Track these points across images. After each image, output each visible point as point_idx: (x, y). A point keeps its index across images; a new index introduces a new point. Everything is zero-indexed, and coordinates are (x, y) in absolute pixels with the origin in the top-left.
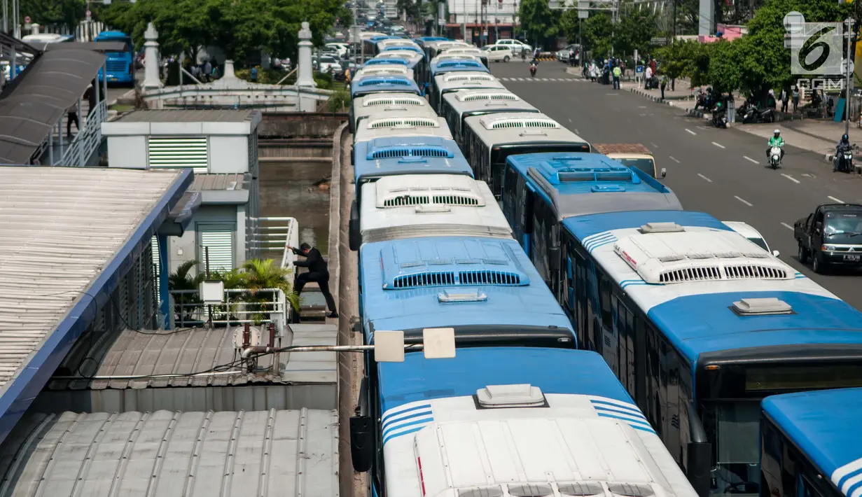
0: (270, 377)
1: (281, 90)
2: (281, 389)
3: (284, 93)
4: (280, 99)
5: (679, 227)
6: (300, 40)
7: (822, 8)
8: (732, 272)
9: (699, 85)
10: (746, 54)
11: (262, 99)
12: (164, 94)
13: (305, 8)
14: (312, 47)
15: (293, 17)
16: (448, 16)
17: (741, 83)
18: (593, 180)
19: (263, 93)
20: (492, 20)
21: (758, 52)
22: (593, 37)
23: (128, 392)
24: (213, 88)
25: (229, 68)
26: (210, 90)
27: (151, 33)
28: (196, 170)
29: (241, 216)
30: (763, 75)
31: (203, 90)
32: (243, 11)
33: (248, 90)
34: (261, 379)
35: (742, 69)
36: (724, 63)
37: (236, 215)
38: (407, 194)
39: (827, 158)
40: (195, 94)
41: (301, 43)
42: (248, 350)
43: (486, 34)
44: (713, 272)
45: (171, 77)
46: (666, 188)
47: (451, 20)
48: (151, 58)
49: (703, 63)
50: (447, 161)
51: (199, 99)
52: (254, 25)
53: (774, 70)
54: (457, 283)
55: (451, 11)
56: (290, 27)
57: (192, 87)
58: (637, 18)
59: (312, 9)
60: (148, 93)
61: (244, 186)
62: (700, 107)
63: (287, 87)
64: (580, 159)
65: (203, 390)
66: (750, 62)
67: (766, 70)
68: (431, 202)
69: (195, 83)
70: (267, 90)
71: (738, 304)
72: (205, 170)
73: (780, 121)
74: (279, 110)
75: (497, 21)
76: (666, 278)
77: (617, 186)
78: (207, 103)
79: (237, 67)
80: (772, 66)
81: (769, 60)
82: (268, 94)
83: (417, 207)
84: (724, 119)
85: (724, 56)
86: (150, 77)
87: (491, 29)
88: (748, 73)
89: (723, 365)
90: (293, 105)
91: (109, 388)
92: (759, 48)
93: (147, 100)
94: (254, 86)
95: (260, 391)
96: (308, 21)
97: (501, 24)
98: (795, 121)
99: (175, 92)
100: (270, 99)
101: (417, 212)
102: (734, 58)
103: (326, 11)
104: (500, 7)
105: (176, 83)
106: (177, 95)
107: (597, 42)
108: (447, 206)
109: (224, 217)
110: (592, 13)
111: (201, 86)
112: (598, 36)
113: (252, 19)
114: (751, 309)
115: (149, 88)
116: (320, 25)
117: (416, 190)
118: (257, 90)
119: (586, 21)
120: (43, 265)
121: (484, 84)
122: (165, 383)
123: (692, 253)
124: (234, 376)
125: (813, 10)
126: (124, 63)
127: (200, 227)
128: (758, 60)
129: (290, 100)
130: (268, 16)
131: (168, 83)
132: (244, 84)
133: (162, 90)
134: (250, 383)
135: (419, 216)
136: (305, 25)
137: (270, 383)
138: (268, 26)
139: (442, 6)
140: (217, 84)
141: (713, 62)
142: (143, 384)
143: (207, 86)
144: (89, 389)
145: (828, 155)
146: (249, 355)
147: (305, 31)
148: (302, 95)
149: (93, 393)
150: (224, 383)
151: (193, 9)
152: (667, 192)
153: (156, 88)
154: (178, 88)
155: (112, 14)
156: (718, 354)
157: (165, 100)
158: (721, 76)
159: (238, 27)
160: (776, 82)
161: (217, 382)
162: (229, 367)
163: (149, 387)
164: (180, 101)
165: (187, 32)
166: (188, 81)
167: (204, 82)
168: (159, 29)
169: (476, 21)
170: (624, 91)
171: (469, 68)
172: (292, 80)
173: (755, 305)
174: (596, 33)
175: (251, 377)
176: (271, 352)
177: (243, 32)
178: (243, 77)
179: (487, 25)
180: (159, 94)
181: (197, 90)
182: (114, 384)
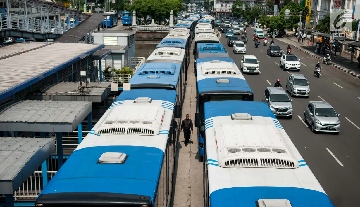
0: (86, 94)
1: (165, 27)
2: (88, 97)
3: (166, 28)
4: (165, 29)
5: (220, 61)
6: (170, 14)
7: (298, 9)
8: (222, 72)
9: (268, 27)
10: (278, 20)
11: (161, 29)
12: (137, 27)
13: (173, 7)
14: (173, 16)
15: (169, 8)
16: (214, 9)
17: (277, 27)
18: (211, 50)
19: (161, 27)
20: (224, 10)
21: (281, 19)
22: (246, 15)
23: (51, 96)
24: (149, 26)
25: (153, 21)
26: (148, 26)
27: (134, 12)
28: (105, 45)
29: (123, 56)
30: (283, 25)
31: (146, 26)
32: (157, 7)
33: (158, 27)
34: (84, 94)
35: (277, 24)
36: (273, 22)
37: (122, 57)
38: (161, 52)
39: (294, 47)
40: (144, 27)
41: (170, 15)
42: (81, 87)
43: (223, 14)
44: (218, 72)
45: (139, 23)
46: (227, 52)
47: (215, 10)
48: (134, 18)
49: (268, 22)
50: (180, 44)
51: (146, 29)
52: (160, 11)
53: (285, 24)
54: (156, 73)
55: (215, 8)
56: (169, 11)
57: (144, 26)
58: (256, 11)
59: (174, 7)
60: (134, 27)
61: (124, 49)
62: (268, 33)
63: (167, 26)
64: (213, 45)
65: (69, 96)
66: (279, 22)
67: (283, 24)
68: (166, 54)
69: (144, 25)
70: (162, 27)
71: (217, 81)
72: (117, 45)
73: (286, 37)
74: (165, 32)
75: (226, 11)
76: (206, 73)
77: (215, 51)
78: (147, 30)
79: (155, 21)
80: (285, 23)
81: (284, 22)
82: (162, 28)
83: (162, 55)
84: (272, 36)
85: (273, 20)
86: (134, 23)
87: (224, 13)
88: (279, 25)
89: (205, 95)
90: (168, 31)
91: (47, 95)
92: (282, 19)
93: (133, 29)
94: (159, 26)
95: (83, 97)
96: (173, 10)
97: (227, 11)
98: (290, 37)
99: (140, 27)
100: (162, 29)
101: (162, 56)
102: (276, 21)
103: (178, 7)
104: (226, 7)
105: (140, 25)
106: (140, 28)
107: (247, 16)
108: (169, 55)
109: (119, 56)
110: (246, 9)
111: (146, 25)
112: (247, 15)
113: (159, 9)
114: (220, 81)
115: (133, 26)
116: (176, 11)
117: (164, 51)
118: (159, 27)
119: (244, 11)
120: (42, 65)
121: (207, 26)
122: (60, 94)
123: (221, 67)
124: (78, 93)
125: (296, 9)
126: (129, 19)
127: (114, 59)
128: (281, 22)
129: (167, 29)
130: (163, 9)
131: (138, 25)
132: (156, 25)
133: (137, 26)
134: (80, 95)
135: (162, 57)
136: (172, 11)
137: (85, 95)
138: (163, 11)
139: (213, 7)
140: (150, 25)
141: (270, 22)
142: (55, 94)
143: (147, 25)
144: (42, 95)
145: (294, 46)
146: (81, 88)
147: (172, 12)
148: (170, 28)
149: (43, 96)
150: (74, 95)
151: (144, 6)
152: (227, 53)
153: (135, 26)
154: (140, 26)
155: (126, 7)
156: (204, 92)
157: (137, 29)
158: (272, 25)
159: (156, 11)
160: (286, 27)
161: (73, 95)
162: (76, 91)
163: (56, 95)
164: (141, 29)
165: (142, 13)
166: (143, 24)
167: (147, 24)
168: (136, 11)
169: (221, 11)
170: (251, 29)
171: (206, 22)
172: (168, 24)
173: (221, 80)
174: (247, 14)
175: (81, 94)
176: (86, 88)
177: (157, 13)
178: (157, 23)
179: (223, 12)
180: (136, 27)
181: (145, 26)
182: (48, 94)
